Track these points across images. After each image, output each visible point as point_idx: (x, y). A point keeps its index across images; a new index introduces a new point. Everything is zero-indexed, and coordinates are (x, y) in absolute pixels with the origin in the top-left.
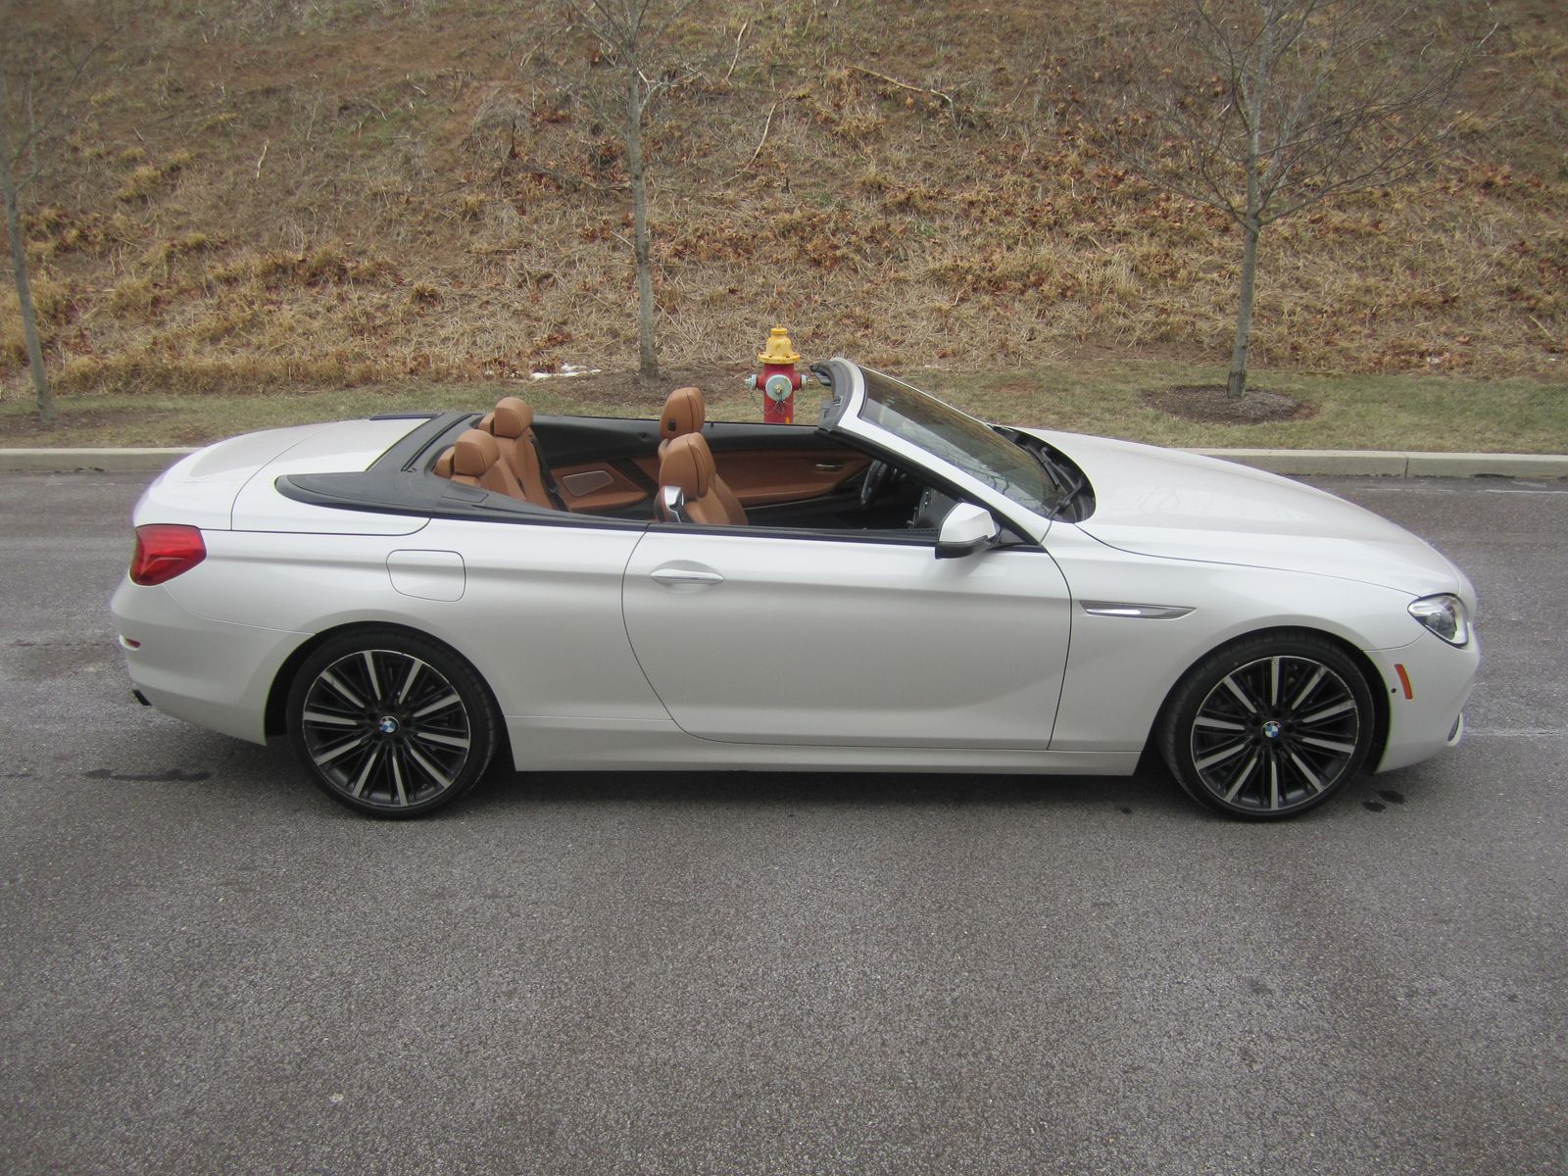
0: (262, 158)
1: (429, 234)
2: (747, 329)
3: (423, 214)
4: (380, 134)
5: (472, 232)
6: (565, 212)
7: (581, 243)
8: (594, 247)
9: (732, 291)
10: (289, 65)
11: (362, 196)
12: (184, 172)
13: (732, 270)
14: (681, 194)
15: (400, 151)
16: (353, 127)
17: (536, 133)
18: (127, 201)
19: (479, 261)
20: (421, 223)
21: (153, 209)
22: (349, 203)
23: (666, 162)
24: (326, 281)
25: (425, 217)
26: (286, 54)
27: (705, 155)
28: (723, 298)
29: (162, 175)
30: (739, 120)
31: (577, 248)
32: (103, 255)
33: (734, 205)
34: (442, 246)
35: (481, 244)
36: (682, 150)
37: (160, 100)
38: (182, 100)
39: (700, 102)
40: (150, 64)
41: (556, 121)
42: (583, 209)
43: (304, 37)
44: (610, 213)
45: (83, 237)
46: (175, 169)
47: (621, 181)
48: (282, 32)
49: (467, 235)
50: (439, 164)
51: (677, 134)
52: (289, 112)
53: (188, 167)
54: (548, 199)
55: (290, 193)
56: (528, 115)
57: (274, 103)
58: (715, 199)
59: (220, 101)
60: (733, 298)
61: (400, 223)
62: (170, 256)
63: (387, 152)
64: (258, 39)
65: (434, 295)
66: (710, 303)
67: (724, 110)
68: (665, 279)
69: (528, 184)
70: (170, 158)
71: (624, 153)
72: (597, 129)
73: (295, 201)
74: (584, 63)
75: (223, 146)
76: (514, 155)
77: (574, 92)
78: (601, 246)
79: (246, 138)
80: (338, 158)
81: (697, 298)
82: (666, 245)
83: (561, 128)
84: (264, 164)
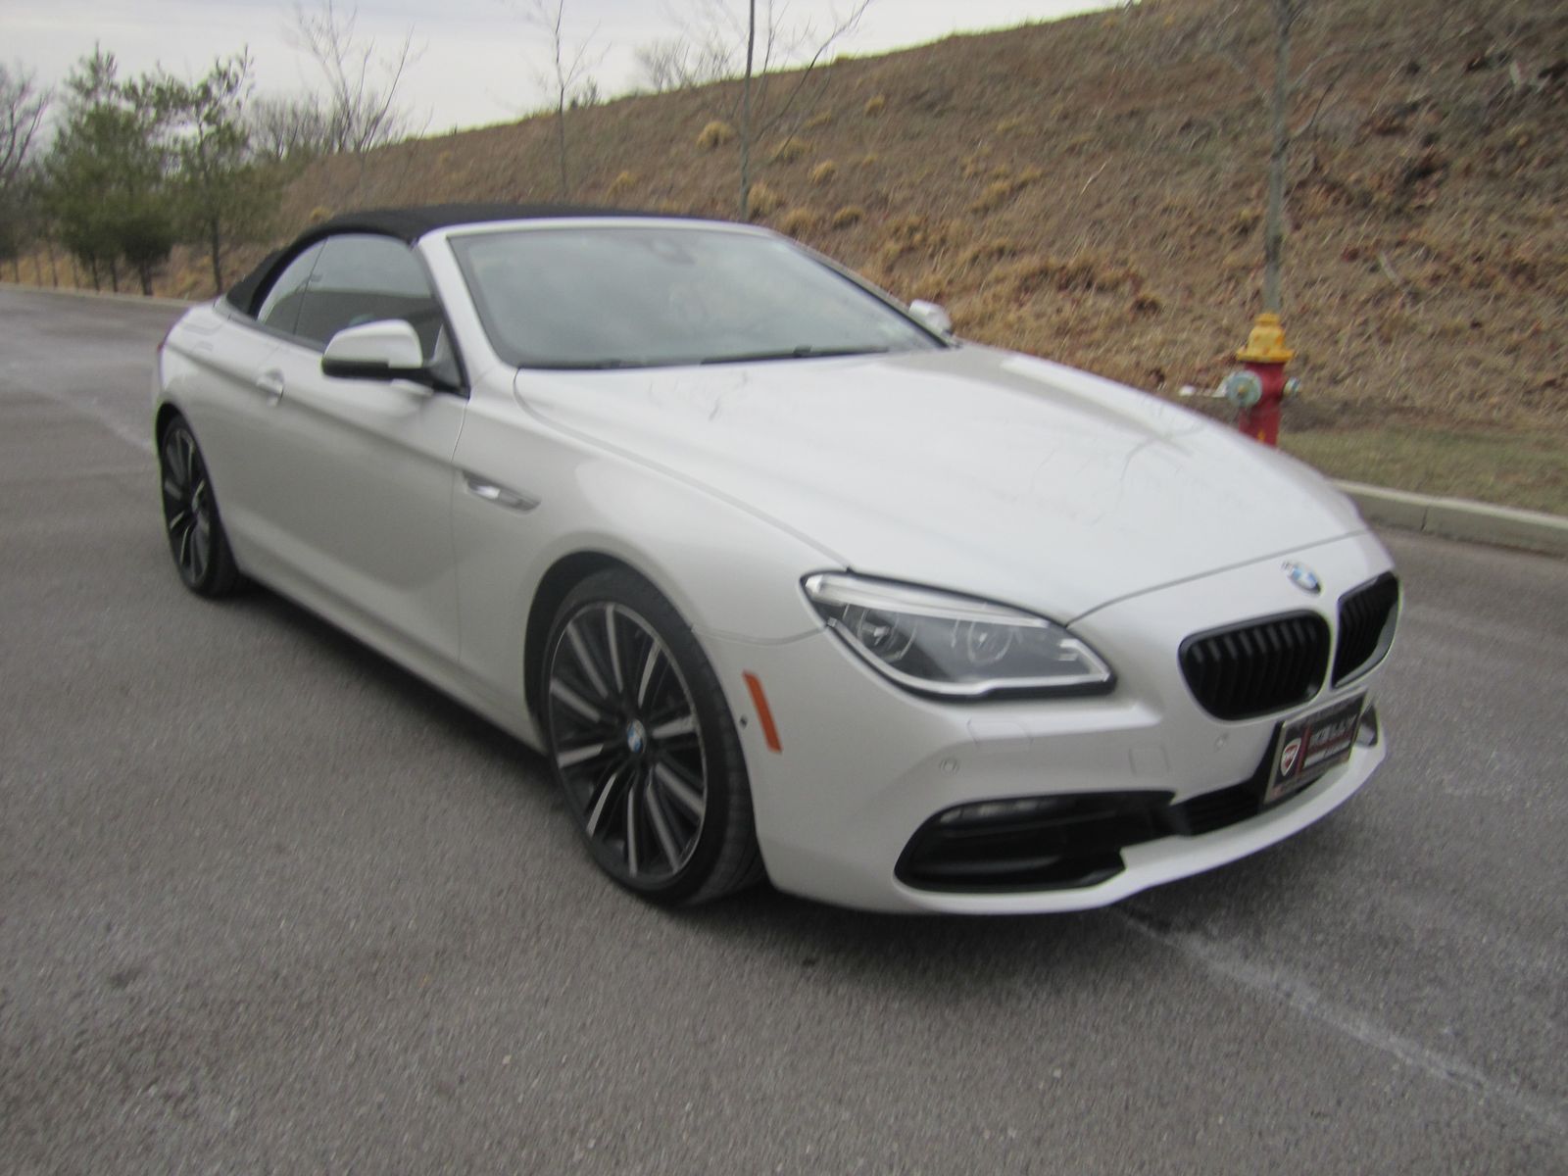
0: (1097, 174)
1: (1192, 247)
2: (1462, 368)
3: (1197, 227)
6: (1341, 230)
7: (1339, 262)
8: (1348, 267)
9: (1476, 325)
10: (1169, 90)
11: (1157, 209)
12: (1030, 187)
13: (1496, 300)
14: (1490, 210)
15: (1211, 165)
17: (1357, 145)
18: (975, 211)
20: (1191, 238)
21: (991, 219)
22: (1142, 217)
23: (1492, 175)
24: (1075, 288)
25: (1198, 231)
26: (1169, 79)
27: (1548, 166)
28: (1457, 331)
29: (1012, 190)
31: (1332, 266)
32: (932, 256)
33: (1548, 223)
34: (1198, 260)
35: (1231, 259)
36: (1522, 160)
37: (1049, 125)
38: (1065, 124)
40: (1060, 95)
41: (1387, 132)
42: (1362, 228)
43: (1195, 62)
44: (1393, 232)
45: (924, 239)
46: (1023, 185)
47: (1425, 196)
48: (1177, 60)
49: (1226, 251)
50: (1240, 178)
51: (1522, 141)
52: (1140, 132)
53: (1034, 182)
54: (1328, 214)
55: (1099, 205)
56: (1355, 126)
57: (1132, 124)
58: (1528, 217)
59: (1091, 124)
60: (1474, 333)
61: (1172, 235)
62: (975, 258)
63: (1202, 167)
64: (1156, 66)
65: (1154, 306)
66: (1444, 335)
68: (1404, 306)
69: (1315, 198)
70: (1024, 176)
71: (1445, 165)
72: (1430, 140)
73: (1099, 213)
74: (1461, 66)
75: (1072, 164)
76: (1317, 168)
77: (1426, 100)
78: (1358, 268)
79: (1093, 157)
80: (1157, 174)
81: (1429, 329)
82: (1430, 268)
83: (1388, 139)
84: (1094, 180)
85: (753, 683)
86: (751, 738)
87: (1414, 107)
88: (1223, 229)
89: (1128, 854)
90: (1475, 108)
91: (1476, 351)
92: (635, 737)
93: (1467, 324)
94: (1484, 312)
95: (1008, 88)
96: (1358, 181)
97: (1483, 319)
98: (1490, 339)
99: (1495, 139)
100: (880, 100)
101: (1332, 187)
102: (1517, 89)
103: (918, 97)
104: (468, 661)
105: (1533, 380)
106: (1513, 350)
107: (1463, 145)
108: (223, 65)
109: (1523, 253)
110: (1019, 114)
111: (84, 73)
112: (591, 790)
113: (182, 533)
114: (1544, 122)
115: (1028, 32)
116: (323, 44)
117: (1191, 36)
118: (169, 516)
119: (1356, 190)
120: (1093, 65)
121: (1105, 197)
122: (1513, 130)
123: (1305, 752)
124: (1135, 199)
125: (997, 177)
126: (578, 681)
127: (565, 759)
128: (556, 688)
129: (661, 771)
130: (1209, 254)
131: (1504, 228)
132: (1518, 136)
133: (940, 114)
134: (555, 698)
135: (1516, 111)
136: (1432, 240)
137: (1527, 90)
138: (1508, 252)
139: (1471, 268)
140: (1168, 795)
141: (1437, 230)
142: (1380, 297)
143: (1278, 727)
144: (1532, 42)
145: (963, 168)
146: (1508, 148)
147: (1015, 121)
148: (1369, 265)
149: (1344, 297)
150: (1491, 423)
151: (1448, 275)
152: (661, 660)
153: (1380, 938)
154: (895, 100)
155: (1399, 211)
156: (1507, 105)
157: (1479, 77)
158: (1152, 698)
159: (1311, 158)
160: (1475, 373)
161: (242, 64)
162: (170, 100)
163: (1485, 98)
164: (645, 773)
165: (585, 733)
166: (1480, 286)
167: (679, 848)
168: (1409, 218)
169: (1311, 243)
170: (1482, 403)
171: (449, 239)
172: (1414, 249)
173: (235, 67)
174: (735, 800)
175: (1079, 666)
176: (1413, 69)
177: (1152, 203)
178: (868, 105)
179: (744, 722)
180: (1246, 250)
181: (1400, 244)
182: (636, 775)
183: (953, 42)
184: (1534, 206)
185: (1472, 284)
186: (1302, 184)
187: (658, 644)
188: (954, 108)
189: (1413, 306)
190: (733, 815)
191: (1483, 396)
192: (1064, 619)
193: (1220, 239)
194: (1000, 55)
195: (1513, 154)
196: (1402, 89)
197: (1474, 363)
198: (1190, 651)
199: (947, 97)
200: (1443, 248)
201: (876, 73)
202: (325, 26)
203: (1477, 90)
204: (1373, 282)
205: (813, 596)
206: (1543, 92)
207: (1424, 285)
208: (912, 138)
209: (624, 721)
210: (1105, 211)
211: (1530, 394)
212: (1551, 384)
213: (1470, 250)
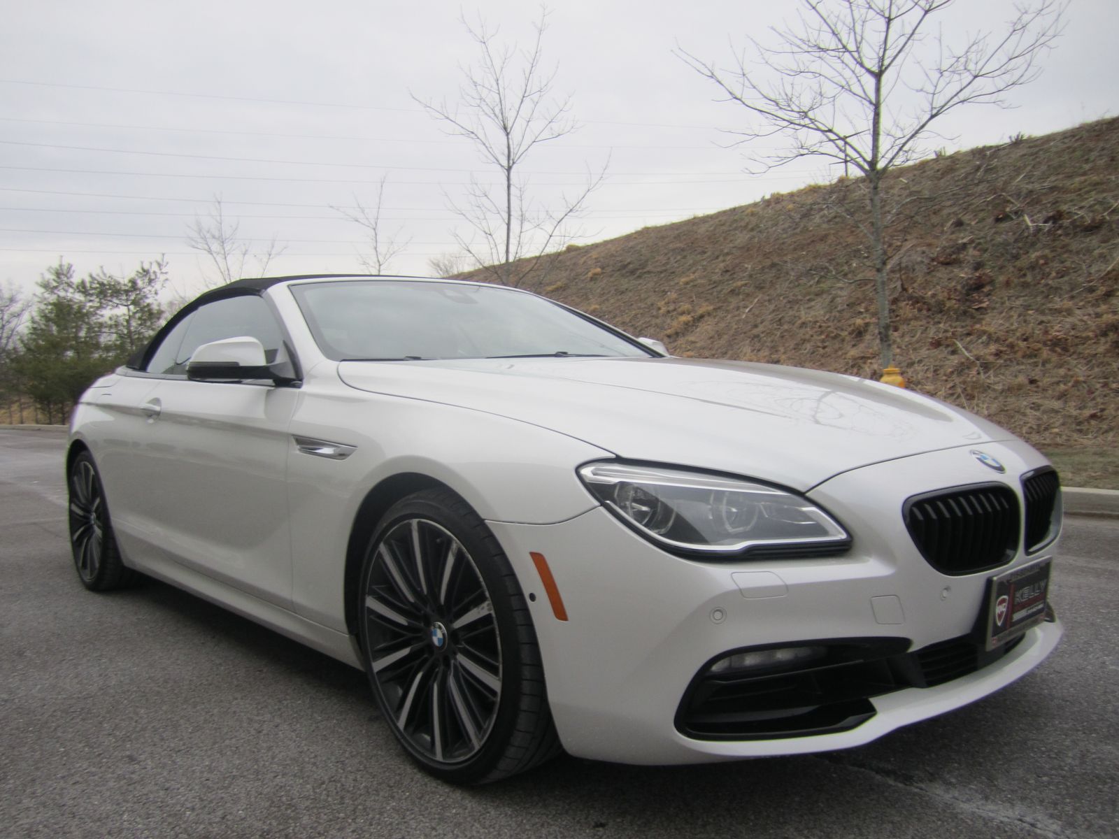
0: (752, 306)
1: (824, 348)
2: (1028, 411)
3: (826, 334)
4: (824, 286)
5: (854, 346)
6: (927, 328)
7: (928, 349)
8: (935, 352)
9: (1032, 382)
10: (795, 249)
11: (797, 324)
12: (706, 318)
13: (1043, 365)
14: (1027, 307)
15: (831, 294)
16: (812, 282)
17: (929, 273)
18: (669, 336)
19: (847, 363)
20: (823, 341)
22: (786, 331)
23: (1025, 285)
25: (827, 336)
26: (795, 242)
27: (1062, 277)
28: (1020, 387)
29: (694, 321)
30: (1103, 245)
31: (924, 352)
33: (1069, 312)
34: (829, 356)
35: (853, 352)
36: (1043, 274)
37: (715, 278)
38: (727, 276)
39: (1075, 234)
40: (721, 258)
41: (948, 264)
42: (941, 325)
43: (811, 231)
44: (963, 327)
46: (702, 317)
47: (981, 302)
48: (798, 231)
49: (849, 348)
50: (852, 300)
51: (1042, 262)
52: (778, 278)
53: (709, 314)
54: (916, 318)
55: (756, 326)
56: (926, 261)
57: (774, 271)
58: (1056, 309)
59: (745, 275)
60: (1032, 387)
61: (809, 341)
63: (824, 296)
64: (785, 236)
66: (1010, 390)
67: (1093, 241)
68: (979, 374)
69: (906, 309)
70: (700, 311)
71: (992, 282)
72: (978, 266)
73: (755, 331)
74: (991, 220)
75: (734, 301)
76: (904, 289)
77: (972, 241)
78: (942, 353)
79: (748, 295)
80: (793, 303)
81: (999, 387)
82: (993, 348)
83: (950, 268)
84: (751, 309)
85: (538, 559)
86: (540, 611)
87: (964, 246)
88: (844, 334)
89: (875, 701)
90: (1005, 244)
91: (1035, 399)
92: (438, 635)
93: (1026, 382)
94: (1036, 373)
95: (685, 257)
96: (934, 296)
97: (1036, 378)
98: (1044, 390)
99: (1023, 262)
100: (598, 270)
101: (916, 301)
102: (1031, 229)
103: (625, 267)
104: (299, 598)
105: (1080, 414)
106: (1062, 396)
107: (1001, 267)
108: (146, 267)
109: (1056, 331)
110: (694, 273)
111: (50, 277)
112: (400, 692)
113: (80, 545)
114: (1053, 250)
115: (695, 222)
116: (215, 246)
117: (807, 215)
118: (72, 532)
119: (933, 301)
120: (742, 238)
121: (759, 320)
122: (1034, 255)
123: (1013, 608)
124: (780, 320)
125: (683, 313)
126: (390, 595)
127: (378, 665)
128: (371, 603)
129: (461, 658)
130: (836, 351)
131: (1041, 318)
132: (1039, 258)
133: (639, 277)
134: (371, 611)
135: (1033, 244)
136: (991, 329)
137: (1039, 230)
138: (1046, 332)
139: (1022, 344)
140: (906, 642)
141: (993, 323)
142: (962, 368)
143: (989, 582)
144: (1036, 202)
145: (659, 309)
146: (1033, 267)
147: (692, 277)
148: (950, 349)
149: (935, 371)
150: (1057, 445)
151: (1007, 351)
152: (460, 557)
153: (1097, 777)
154: (608, 270)
155: (965, 313)
156: (1028, 241)
157: (1004, 225)
158: (886, 554)
159: (899, 284)
160: (1037, 414)
161: (159, 265)
162: (107, 291)
163: (1011, 238)
164: (448, 665)
165: (396, 637)
166: (1030, 356)
167: (479, 727)
168: (973, 317)
169: (907, 339)
170: (1047, 434)
171: (288, 286)
172: (979, 337)
173: (155, 268)
174: (527, 672)
175: (819, 529)
176: (959, 224)
177: (792, 322)
178: (590, 274)
179: (532, 597)
180: (862, 346)
181: (969, 334)
182: (440, 669)
183: (646, 232)
184: (1058, 303)
185: (1024, 357)
186: (895, 301)
187: (456, 544)
188: (649, 272)
189: (985, 373)
190: (526, 687)
191: (1046, 429)
192: (802, 489)
193: (843, 340)
194: (677, 237)
195: (1037, 271)
196: (953, 237)
197: (1036, 407)
198: (911, 512)
199: (643, 266)
200: (1000, 334)
201: (594, 254)
202: (217, 234)
203: (1005, 233)
204: (955, 360)
205: (588, 481)
206: (1049, 231)
207: (991, 359)
208: (622, 293)
209: (428, 622)
210: (761, 328)
211: (1080, 426)
212: (1093, 416)
213: (1018, 334)
